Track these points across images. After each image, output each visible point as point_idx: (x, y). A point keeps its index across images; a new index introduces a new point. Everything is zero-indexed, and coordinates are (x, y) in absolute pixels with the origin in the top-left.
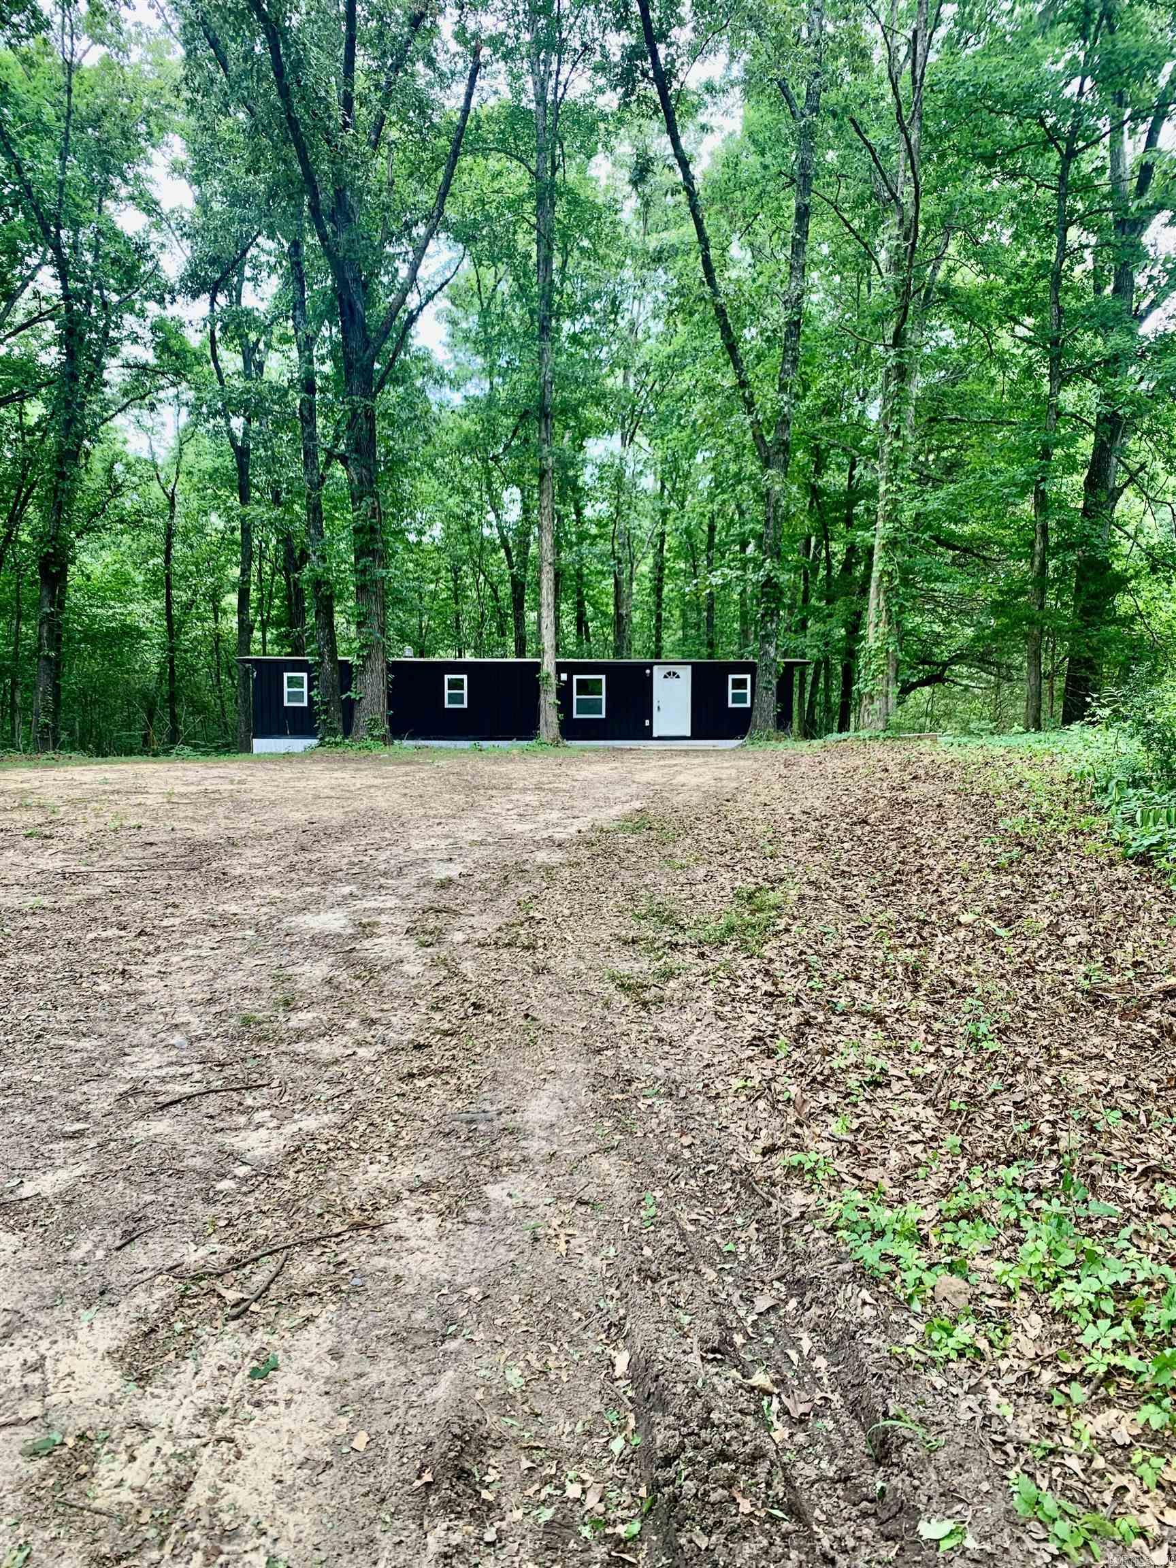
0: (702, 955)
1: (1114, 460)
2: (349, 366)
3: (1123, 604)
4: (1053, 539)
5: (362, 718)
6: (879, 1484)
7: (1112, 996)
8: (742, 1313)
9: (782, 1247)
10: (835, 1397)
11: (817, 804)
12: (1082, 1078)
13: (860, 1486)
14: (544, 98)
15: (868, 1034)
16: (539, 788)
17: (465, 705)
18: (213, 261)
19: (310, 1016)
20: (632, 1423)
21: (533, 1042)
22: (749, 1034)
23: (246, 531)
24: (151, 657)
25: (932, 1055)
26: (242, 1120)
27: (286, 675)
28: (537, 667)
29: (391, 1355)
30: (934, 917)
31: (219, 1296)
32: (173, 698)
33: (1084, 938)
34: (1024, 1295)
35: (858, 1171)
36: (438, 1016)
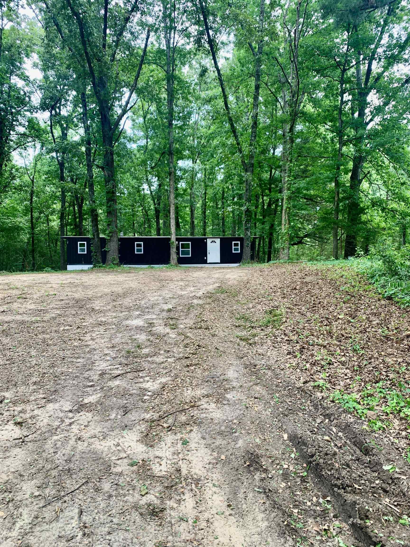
0: (262, 330)
1: (360, 170)
2: (104, 136)
3: (364, 218)
4: (341, 196)
5: (110, 257)
6: (369, 459)
7: (392, 338)
8: (313, 423)
9: (320, 406)
10: (348, 441)
11: (277, 284)
12: (390, 360)
13: (363, 460)
14: (169, 46)
15: (322, 350)
16: (182, 280)
17: (142, 253)
18: (51, 98)
19: (147, 350)
20: (295, 450)
21: (221, 355)
22: (286, 352)
23: (63, 192)
24: (25, 237)
25: (343, 356)
26: (141, 380)
27: (79, 243)
28: (169, 239)
29: (219, 438)
30: (330, 317)
31: (161, 426)
32: (33, 251)
33: (378, 321)
34: (391, 415)
35: (333, 387)
36: (188, 349)
